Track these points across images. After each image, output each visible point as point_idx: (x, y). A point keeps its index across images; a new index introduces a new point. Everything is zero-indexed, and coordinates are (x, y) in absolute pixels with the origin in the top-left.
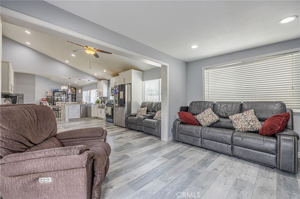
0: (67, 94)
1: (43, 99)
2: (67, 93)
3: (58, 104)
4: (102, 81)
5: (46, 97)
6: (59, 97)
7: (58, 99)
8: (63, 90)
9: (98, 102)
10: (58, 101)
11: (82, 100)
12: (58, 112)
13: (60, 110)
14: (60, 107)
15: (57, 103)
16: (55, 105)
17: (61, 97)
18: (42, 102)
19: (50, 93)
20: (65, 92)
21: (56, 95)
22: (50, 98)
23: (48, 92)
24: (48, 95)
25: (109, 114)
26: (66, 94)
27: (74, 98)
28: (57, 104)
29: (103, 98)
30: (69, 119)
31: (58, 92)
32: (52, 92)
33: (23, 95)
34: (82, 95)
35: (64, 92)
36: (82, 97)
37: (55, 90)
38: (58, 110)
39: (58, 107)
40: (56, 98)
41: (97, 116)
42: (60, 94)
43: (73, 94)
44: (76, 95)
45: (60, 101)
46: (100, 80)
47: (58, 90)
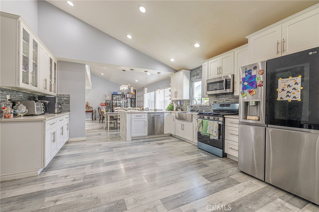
0: (127, 98)
1: (102, 103)
2: (126, 96)
3: (117, 110)
4: (181, 73)
5: (105, 102)
6: (118, 102)
7: (116, 104)
8: (122, 93)
9: (171, 109)
10: (117, 106)
11: (144, 105)
12: (116, 122)
13: (119, 119)
14: (119, 115)
15: (115, 109)
16: (114, 112)
17: (120, 101)
18: (100, 107)
19: (109, 97)
20: (125, 95)
21: (115, 99)
22: (109, 102)
23: (107, 96)
24: (106, 99)
25: (212, 137)
26: (125, 98)
27: (133, 102)
28: (115, 111)
29: (179, 102)
30: (132, 137)
31: (117, 95)
32: (111, 95)
33: (69, 97)
34: (143, 98)
35: (123, 95)
36: (143, 101)
37: (114, 92)
38: (116, 119)
39: (116, 115)
40: (115, 102)
41: (173, 133)
42: (119, 98)
43: (133, 97)
44: (135, 98)
45: (119, 106)
46: (176, 71)
47: (117, 92)
